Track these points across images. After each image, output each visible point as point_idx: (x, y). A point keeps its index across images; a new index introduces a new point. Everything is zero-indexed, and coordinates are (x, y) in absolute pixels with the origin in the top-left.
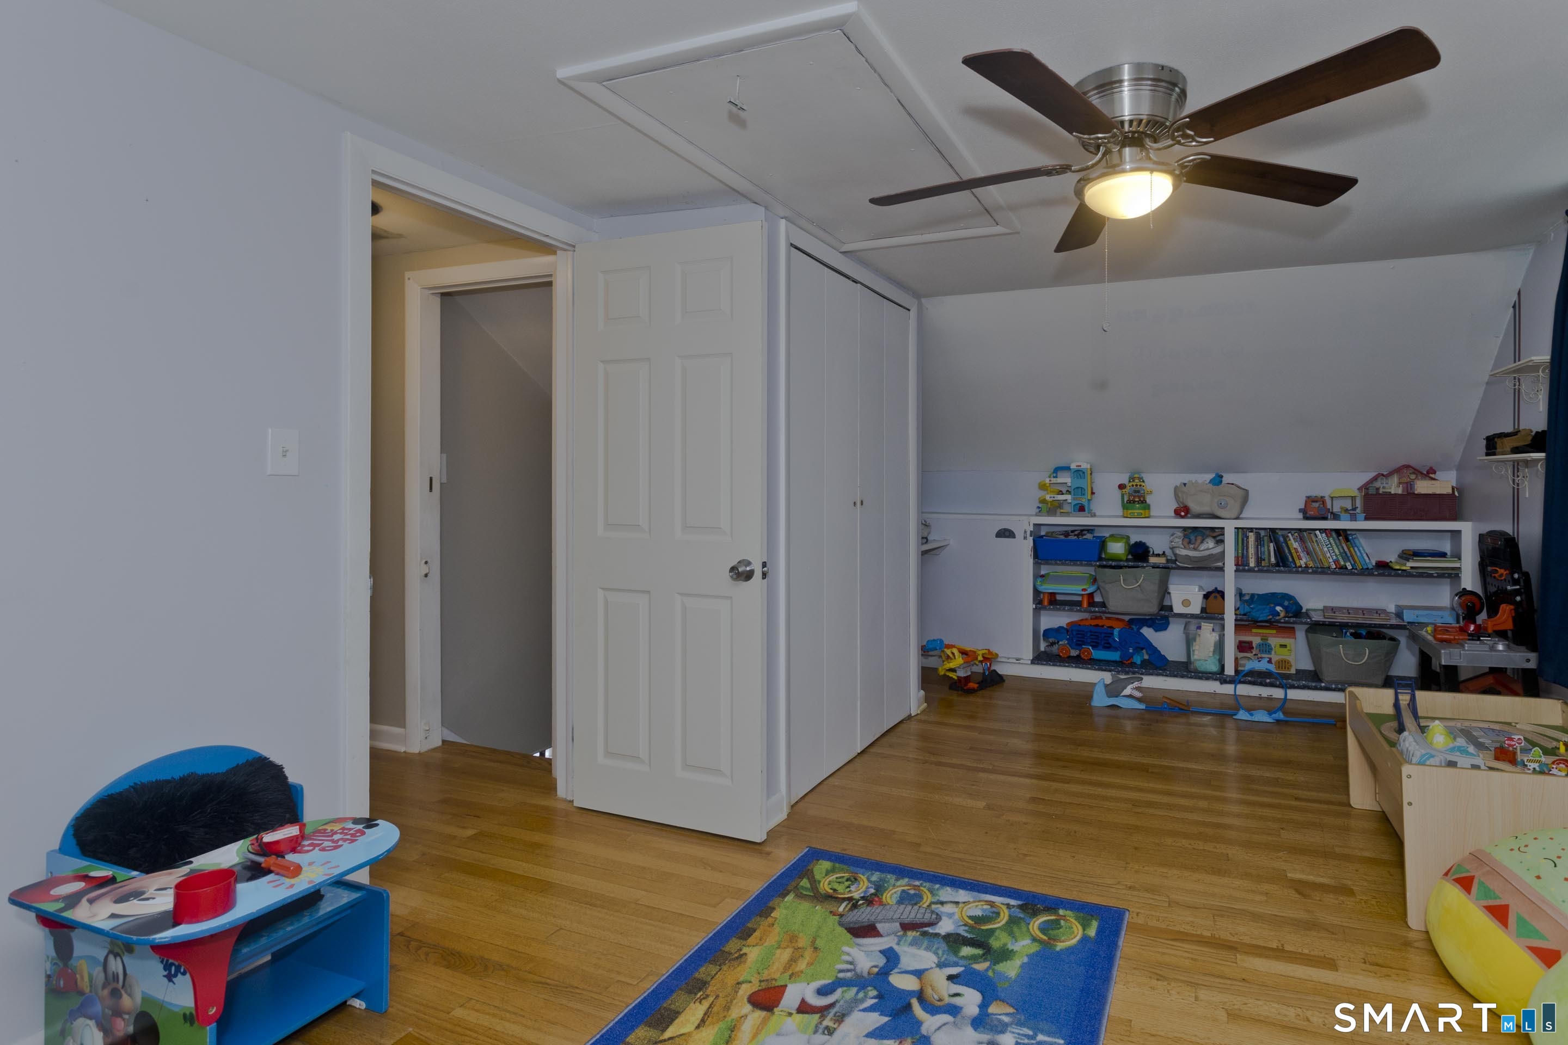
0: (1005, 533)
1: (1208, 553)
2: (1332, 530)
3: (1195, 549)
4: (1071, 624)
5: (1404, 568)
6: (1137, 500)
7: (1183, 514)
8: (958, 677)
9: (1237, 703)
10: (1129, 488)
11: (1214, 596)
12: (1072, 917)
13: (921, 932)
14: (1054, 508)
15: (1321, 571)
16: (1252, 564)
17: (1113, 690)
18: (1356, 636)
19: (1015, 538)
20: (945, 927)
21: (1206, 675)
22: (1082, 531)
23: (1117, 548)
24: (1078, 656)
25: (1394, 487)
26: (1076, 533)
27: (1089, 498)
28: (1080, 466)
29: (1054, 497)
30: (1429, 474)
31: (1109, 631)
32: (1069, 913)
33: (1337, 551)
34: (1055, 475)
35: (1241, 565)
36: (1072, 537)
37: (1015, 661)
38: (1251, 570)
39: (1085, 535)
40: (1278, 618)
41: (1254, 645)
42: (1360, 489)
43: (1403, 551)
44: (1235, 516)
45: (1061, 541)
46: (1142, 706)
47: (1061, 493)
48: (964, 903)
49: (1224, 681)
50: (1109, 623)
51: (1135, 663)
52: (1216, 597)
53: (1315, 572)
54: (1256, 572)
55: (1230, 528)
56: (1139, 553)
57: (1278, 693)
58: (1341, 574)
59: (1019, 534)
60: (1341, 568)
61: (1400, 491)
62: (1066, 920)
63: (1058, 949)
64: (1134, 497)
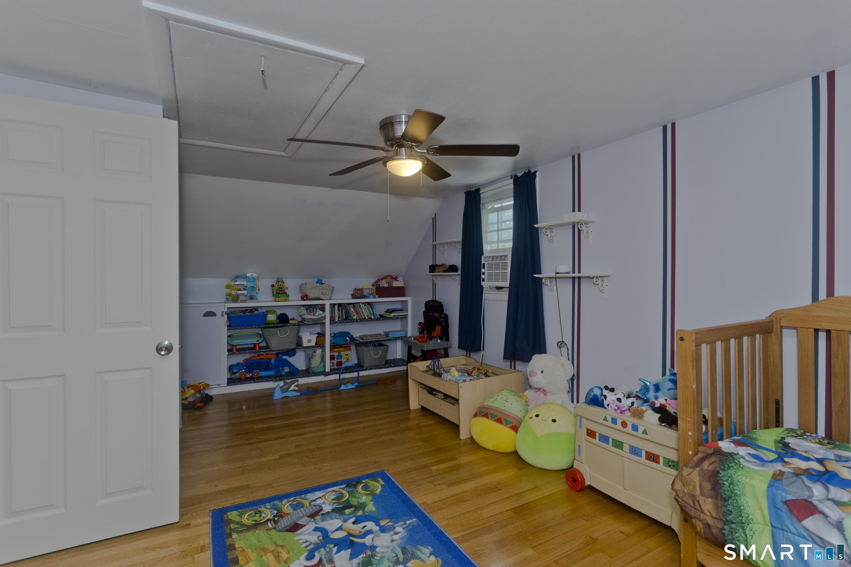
0: (210, 314)
1: (320, 317)
2: (366, 303)
3: (314, 315)
4: (246, 361)
5: (391, 316)
6: (281, 292)
7: (305, 298)
8: (189, 402)
9: (341, 382)
10: (276, 286)
11: (321, 336)
12: (370, 481)
13: (321, 515)
14: (236, 299)
15: (362, 320)
16: (337, 320)
17: (284, 390)
18: (374, 346)
19: (216, 316)
20: (327, 508)
21: (318, 374)
22: (251, 310)
23: (271, 318)
24: (251, 377)
25: (384, 284)
26: (249, 311)
27: (257, 292)
28: (253, 275)
29: (237, 292)
30: (396, 279)
31: (269, 360)
32: (367, 480)
33: (368, 311)
34: (236, 280)
35: (332, 321)
36: (247, 314)
37: (217, 386)
38: (336, 322)
39: (254, 312)
40: (347, 342)
41: (335, 356)
42: (373, 285)
43: (387, 310)
44: (329, 298)
45: (242, 316)
46: (299, 394)
47: (240, 290)
48: (323, 496)
49: (326, 374)
50: (268, 357)
51: (283, 375)
52: (321, 337)
53: (361, 321)
54: (338, 323)
55: (327, 303)
56: (283, 319)
57: (355, 375)
58: (370, 321)
59: (219, 314)
60: (370, 318)
61: (387, 286)
62: (369, 483)
63: (378, 493)
64: (280, 291)
